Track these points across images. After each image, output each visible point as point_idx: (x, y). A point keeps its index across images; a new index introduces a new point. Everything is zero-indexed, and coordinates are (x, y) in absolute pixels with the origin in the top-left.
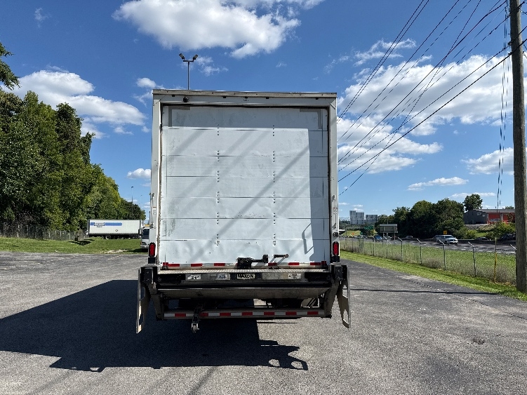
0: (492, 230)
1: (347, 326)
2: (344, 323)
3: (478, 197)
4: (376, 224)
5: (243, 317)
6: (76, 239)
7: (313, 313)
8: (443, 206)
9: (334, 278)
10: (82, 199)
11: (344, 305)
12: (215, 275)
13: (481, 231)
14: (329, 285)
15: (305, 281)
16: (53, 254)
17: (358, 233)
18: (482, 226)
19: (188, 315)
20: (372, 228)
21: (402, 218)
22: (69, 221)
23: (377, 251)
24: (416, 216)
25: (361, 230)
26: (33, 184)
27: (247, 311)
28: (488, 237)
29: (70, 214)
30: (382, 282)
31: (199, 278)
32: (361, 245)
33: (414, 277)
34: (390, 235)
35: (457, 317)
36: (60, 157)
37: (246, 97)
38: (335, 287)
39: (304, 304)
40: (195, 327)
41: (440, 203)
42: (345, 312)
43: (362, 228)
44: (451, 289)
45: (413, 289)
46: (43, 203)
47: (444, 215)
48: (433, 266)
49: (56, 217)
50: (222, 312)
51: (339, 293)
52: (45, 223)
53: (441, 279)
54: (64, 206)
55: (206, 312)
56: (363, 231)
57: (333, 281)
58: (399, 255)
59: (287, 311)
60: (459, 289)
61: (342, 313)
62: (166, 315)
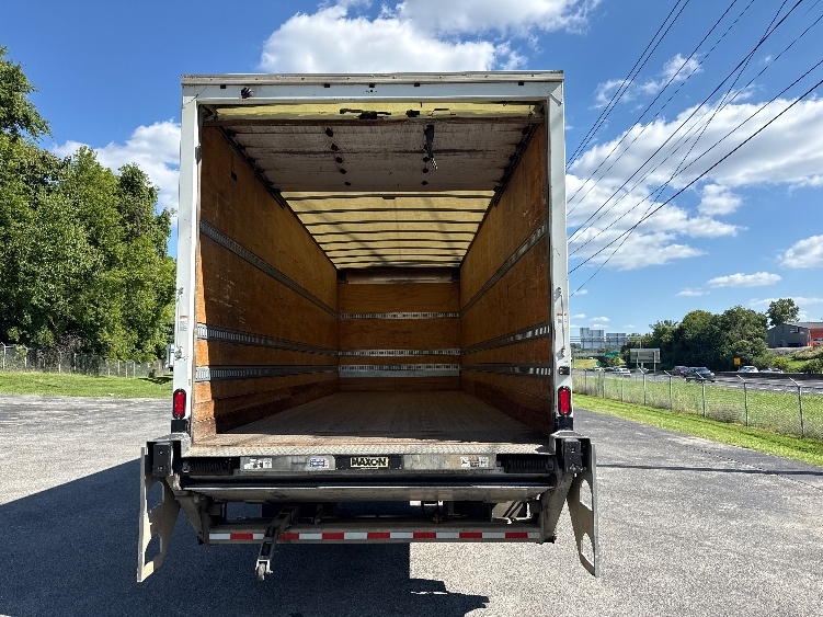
0: (816, 357)
1: (592, 571)
2: (583, 561)
3: (791, 303)
4: (623, 349)
5: (371, 542)
6: (151, 375)
7: (517, 535)
8: (732, 319)
9: (562, 466)
10: (157, 311)
11: (584, 523)
12: (302, 460)
13: (796, 359)
14: (550, 480)
15: (498, 472)
16: (105, 399)
17: (593, 363)
18: (798, 351)
19: (256, 536)
20: (618, 355)
21: (666, 338)
22: (139, 346)
23: (626, 393)
24: (689, 335)
25: (597, 358)
26: (80, 290)
27: (378, 531)
28: (806, 369)
29: (140, 336)
30: (644, 451)
31: (267, 465)
32: (600, 383)
33: (700, 441)
34: (645, 365)
35: (799, 526)
36: (121, 248)
37: (372, 85)
38: (564, 485)
39: (497, 513)
40: (264, 567)
41: (729, 313)
42: (586, 537)
43: (602, 354)
44: (772, 466)
45: (701, 466)
46: (97, 320)
47: (734, 334)
48: (726, 419)
49: (118, 339)
50: (327, 531)
51: (573, 495)
52: (102, 349)
53: (745, 442)
54: (130, 323)
55: (293, 531)
56: (603, 361)
57: (559, 472)
58: (664, 400)
59: (461, 530)
60: (786, 466)
61: (579, 539)
62: (212, 537)
